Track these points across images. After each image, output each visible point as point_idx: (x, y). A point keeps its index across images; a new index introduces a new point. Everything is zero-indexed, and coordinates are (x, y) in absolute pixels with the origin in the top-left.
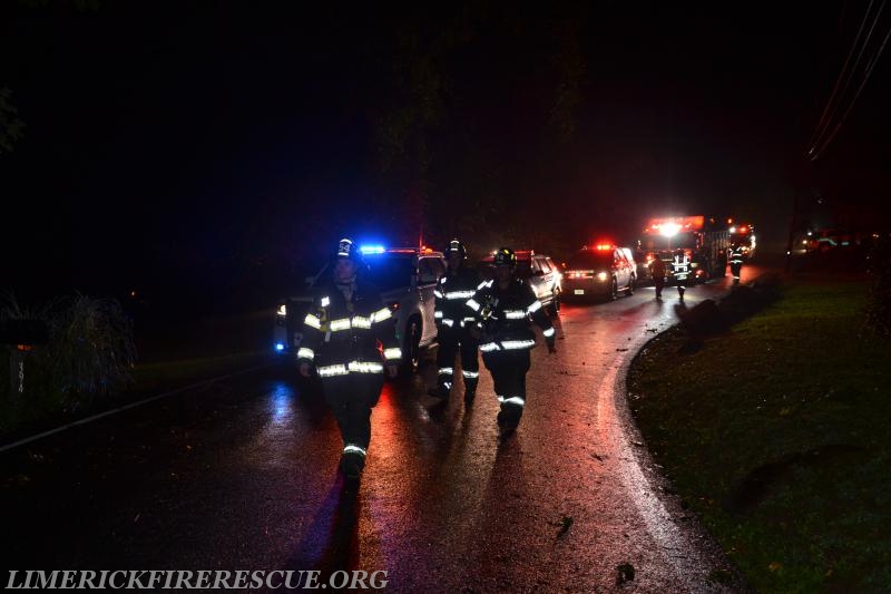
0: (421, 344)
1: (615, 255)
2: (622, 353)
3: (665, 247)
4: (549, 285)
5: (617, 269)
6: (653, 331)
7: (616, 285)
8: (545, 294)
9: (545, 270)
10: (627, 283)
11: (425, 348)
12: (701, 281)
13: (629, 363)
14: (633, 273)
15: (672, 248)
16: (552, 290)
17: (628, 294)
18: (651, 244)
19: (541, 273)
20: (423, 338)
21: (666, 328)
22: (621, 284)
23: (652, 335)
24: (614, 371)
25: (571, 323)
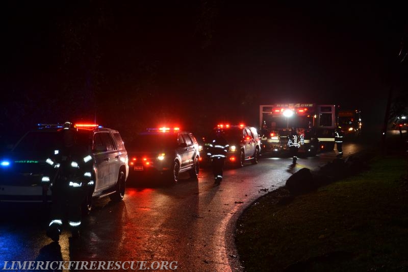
0: (94, 195)
1: (244, 132)
2: (239, 205)
3: (285, 127)
4: (191, 154)
5: (245, 143)
6: (265, 190)
7: (244, 155)
8: (187, 161)
9: (188, 143)
10: (252, 154)
11: (96, 197)
12: (312, 154)
13: (242, 211)
14: (257, 147)
15: (289, 128)
16: (193, 158)
17: (253, 162)
18: (273, 124)
19: (185, 145)
20: (95, 190)
21: (275, 188)
22: (248, 155)
23: (263, 193)
24: (229, 216)
25: (206, 183)
